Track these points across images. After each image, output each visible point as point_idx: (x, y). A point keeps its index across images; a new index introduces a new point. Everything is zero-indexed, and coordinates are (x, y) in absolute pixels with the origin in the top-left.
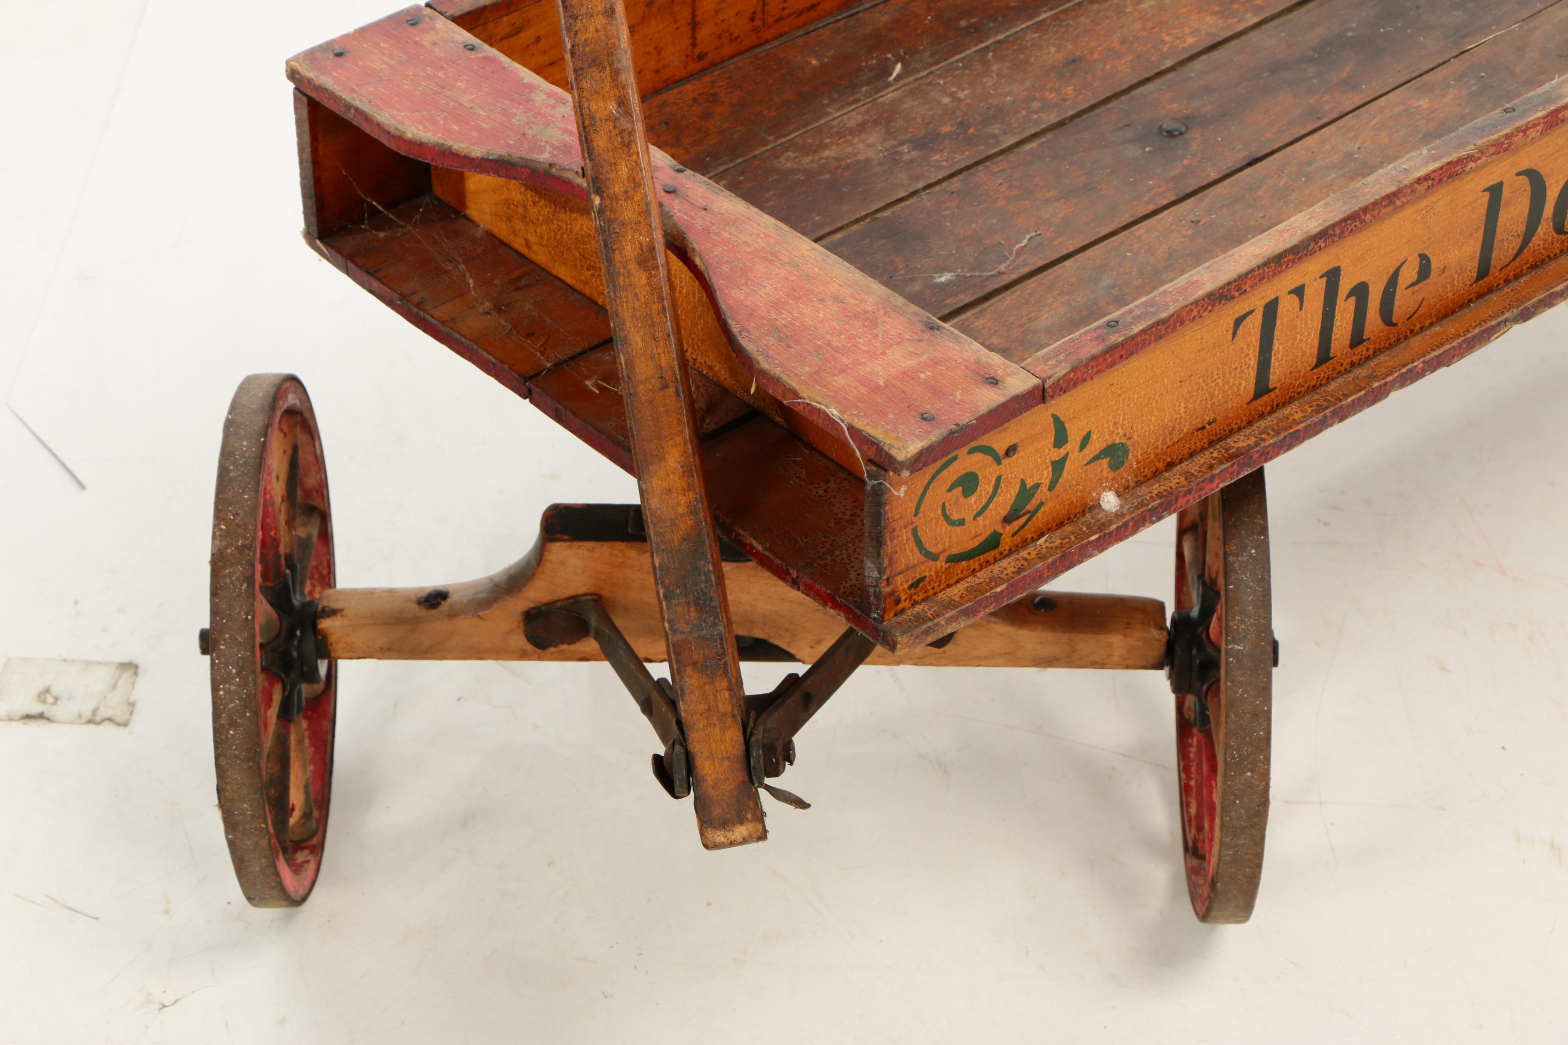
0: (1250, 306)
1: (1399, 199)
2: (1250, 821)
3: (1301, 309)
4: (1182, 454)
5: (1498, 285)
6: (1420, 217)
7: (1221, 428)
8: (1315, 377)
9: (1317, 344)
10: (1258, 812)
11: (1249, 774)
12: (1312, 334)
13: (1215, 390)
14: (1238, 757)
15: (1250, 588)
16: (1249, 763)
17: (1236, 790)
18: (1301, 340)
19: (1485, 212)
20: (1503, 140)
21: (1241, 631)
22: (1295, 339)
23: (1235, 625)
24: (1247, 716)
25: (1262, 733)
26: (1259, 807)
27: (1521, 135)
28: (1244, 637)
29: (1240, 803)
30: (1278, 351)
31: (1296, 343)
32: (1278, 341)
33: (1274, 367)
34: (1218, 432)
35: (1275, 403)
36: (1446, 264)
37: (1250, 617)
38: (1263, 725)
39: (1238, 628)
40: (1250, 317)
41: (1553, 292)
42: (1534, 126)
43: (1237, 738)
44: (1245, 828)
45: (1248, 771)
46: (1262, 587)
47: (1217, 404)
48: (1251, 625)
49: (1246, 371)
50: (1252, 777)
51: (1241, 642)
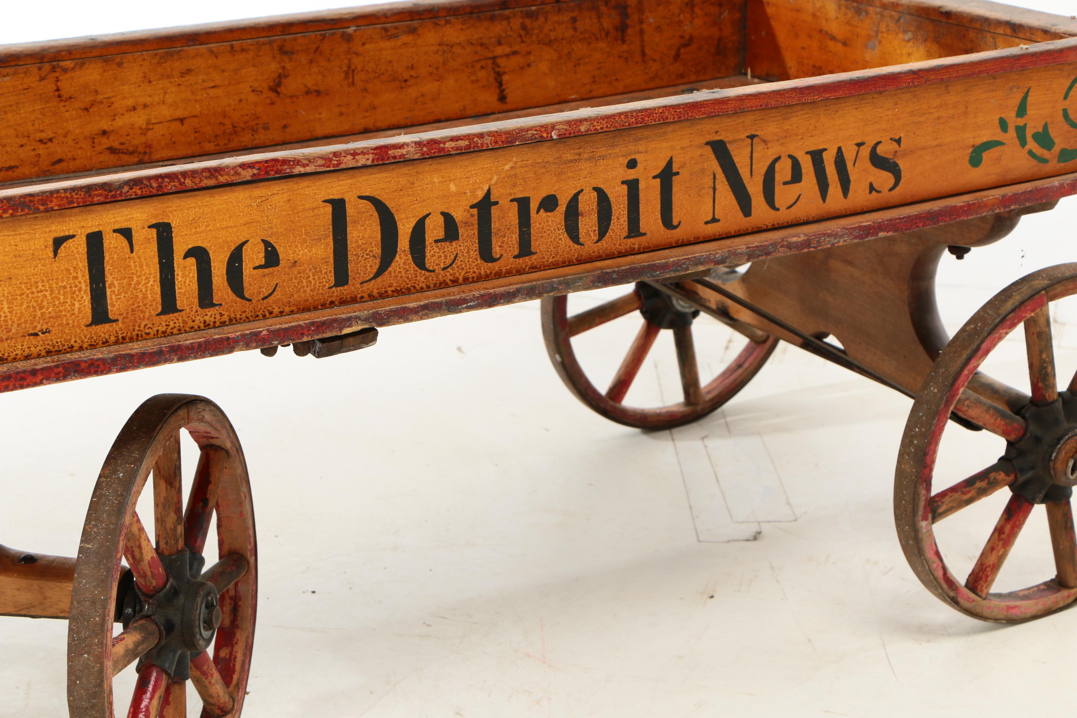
0: (69, 230)
1: (222, 176)
2: (89, 702)
3: (132, 251)
4: (15, 353)
5: (362, 297)
6: (255, 204)
7: (59, 341)
8: (164, 324)
9: (159, 292)
10: (95, 692)
11: (86, 655)
12: (152, 280)
13: (42, 301)
14: (77, 640)
15: (109, 501)
16: (86, 646)
17: (76, 671)
18: (139, 283)
19: (330, 222)
20: (331, 156)
21: (93, 533)
22: (132, 278)
23: (90, 528)
24: (87, 603)
25: (97, 619)
26: (95, 688)
27: (349, 157)
28: (95, 538)
29: (81, 683)
30: (112, 284)
31: (133, 283)
32: (111, 274)
33: (111, 299)
34: (55, 344)
35: (120, 336)
36: (296, 259)
37: (102, 522)
38: (99, 612)
39: (91, 531)
40: (71, 240)
41: (406, 307)
42: (363, 153)
43: (77, 622)
44: (87, 708)
45: (86, 654)
46: (118, 501)
47: (47, 316)
48: (102, 529)
49: (77, 293)
50: (88, 659)
51: (91, 542)
